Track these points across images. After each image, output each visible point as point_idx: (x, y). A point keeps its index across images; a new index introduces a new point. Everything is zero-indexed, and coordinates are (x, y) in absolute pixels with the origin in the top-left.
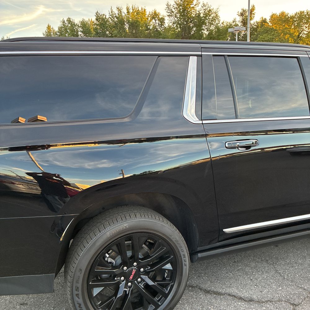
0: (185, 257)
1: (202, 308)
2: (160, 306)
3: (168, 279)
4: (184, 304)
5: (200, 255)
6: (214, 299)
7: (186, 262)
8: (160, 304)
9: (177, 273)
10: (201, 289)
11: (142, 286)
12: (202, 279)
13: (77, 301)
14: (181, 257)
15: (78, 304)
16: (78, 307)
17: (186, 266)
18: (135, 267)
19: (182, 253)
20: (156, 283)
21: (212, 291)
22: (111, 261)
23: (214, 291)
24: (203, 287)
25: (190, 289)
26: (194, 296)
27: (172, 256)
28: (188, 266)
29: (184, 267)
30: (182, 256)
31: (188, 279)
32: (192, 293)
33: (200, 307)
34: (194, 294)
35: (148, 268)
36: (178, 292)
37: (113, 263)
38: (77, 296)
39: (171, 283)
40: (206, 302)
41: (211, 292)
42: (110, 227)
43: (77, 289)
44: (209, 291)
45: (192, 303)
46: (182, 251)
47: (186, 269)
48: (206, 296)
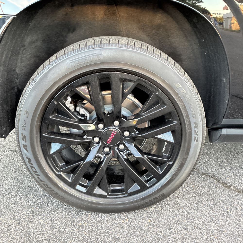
0: (197, 128)
1: (213, 204)
2: (148, 188)
3: (166, 155)
4: (188, 194)
5: (224, 131)
6: (235, 198)
7: (197, 135)
8: (148, 186)
9: (181, 150)
10: (218, 181)
11: (124, 155)
12: (224, 170)
13: (26, 155)
14: (191, 127)
15: (27, 158)
16: (28, 163)
17: (197, 141)
18: (116, 128)
19: (192, 120)
20: (145, 156)
21: (234, 187)
22: (84, 113)
23: (237, 188)
24: (223, 179)
25: (203, 177)
26: (206, 187)
27: (176, 122)
28: (200, 143)
29: (194, 143)
30: (193, 126)
31: (196, 162)
32: (204, 182)
33: (211, 203)
34: (206, 184)
35: (135, 132)
36: (177, 176)
37: (87, 117)
38: (25, 147)
39: (169, 161)
40: (222, 199)
41: (232, 188)
42: (72, 52)
43: (24, 138)
44: (230, 186)
45: (200, 195)
46: (193, 117)
47: (196, 146)
48: (223, 190)
